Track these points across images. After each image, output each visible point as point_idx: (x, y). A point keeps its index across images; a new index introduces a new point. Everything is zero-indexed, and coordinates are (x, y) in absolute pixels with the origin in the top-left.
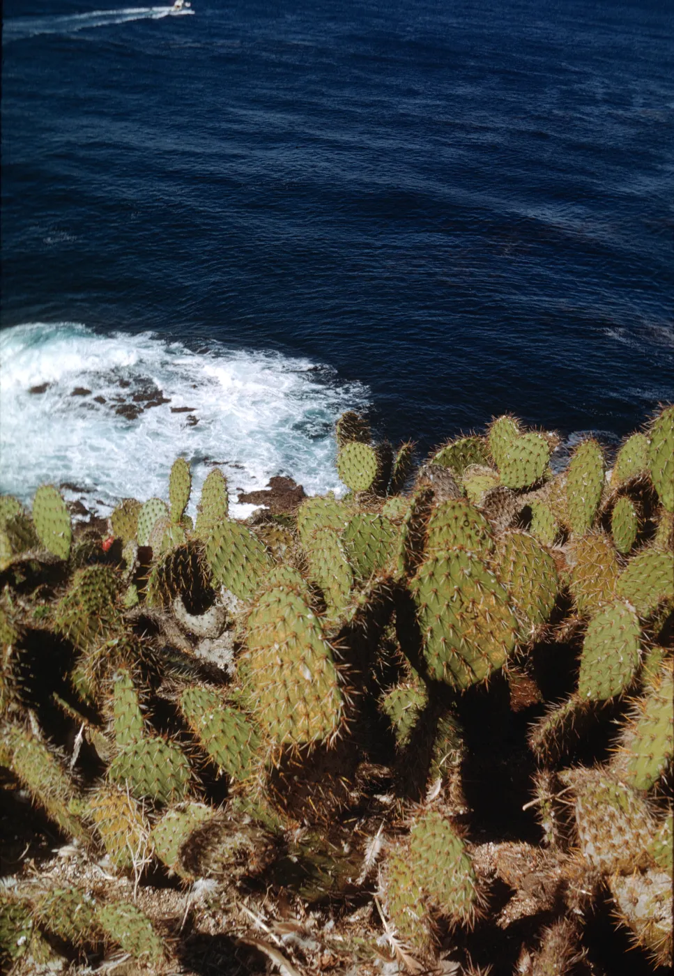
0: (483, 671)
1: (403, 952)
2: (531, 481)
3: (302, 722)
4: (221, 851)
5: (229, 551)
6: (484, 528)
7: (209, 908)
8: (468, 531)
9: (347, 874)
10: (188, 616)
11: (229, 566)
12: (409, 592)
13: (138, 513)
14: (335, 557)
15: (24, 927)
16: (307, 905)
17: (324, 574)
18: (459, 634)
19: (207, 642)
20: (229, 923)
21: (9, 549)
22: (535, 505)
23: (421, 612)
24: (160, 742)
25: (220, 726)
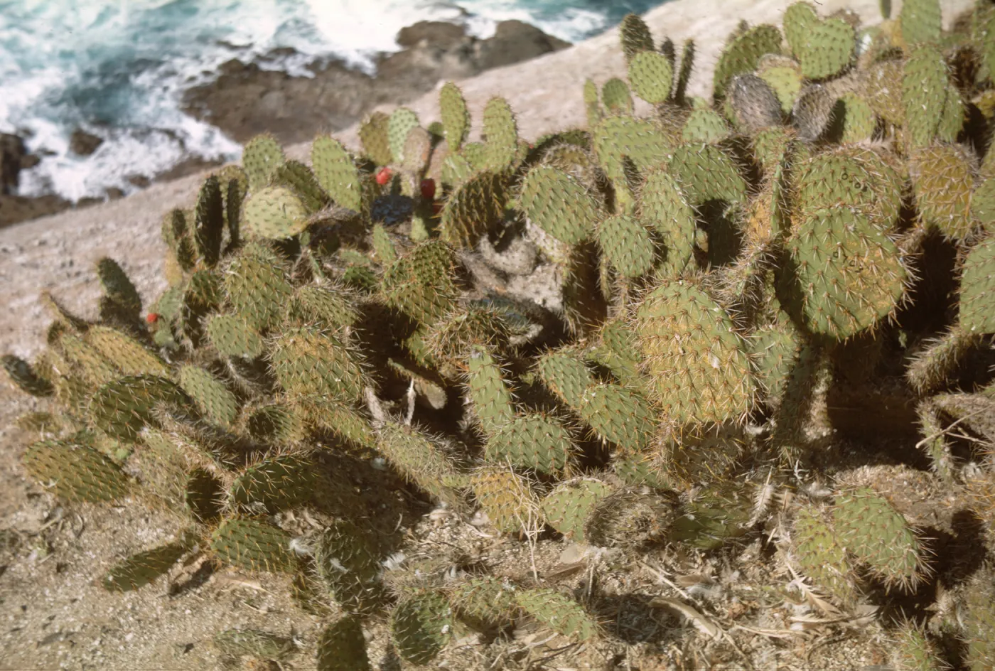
0: (869, 319)
1: (815, 597)
2: (836, 69)
3: (707, 405)
4: (623, 522)
5: (546, 197)
6: (865, 181)
7: (611, 570)
8: (846, 184)
9: (738, 520)
10: (497, 256)
11: (547, 210)
12: (788, 253)
13: (386, 125)
14: (672, 201)
15: (444, 615)
16: (703, 555)
17: (661, 217)
18: (843, 288)
19: (520, 279)
20: (634, 582)
21: (303, 211)
22: (848, 98)
23: (802, 270)
24: (539, 419)
25: (604, 402)
